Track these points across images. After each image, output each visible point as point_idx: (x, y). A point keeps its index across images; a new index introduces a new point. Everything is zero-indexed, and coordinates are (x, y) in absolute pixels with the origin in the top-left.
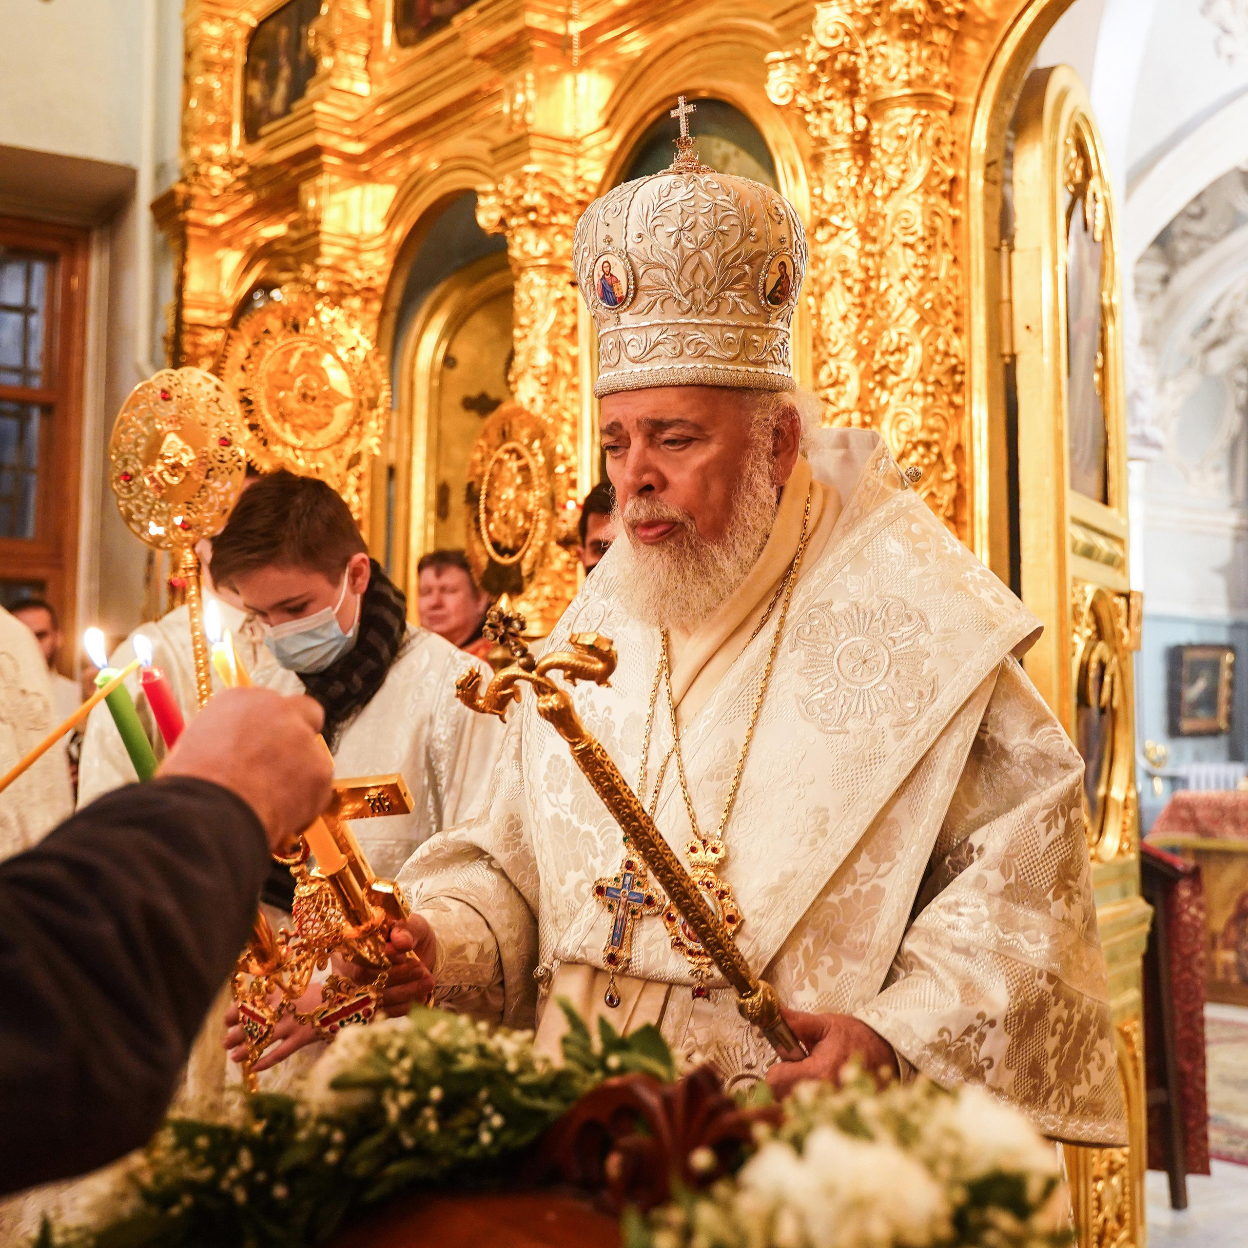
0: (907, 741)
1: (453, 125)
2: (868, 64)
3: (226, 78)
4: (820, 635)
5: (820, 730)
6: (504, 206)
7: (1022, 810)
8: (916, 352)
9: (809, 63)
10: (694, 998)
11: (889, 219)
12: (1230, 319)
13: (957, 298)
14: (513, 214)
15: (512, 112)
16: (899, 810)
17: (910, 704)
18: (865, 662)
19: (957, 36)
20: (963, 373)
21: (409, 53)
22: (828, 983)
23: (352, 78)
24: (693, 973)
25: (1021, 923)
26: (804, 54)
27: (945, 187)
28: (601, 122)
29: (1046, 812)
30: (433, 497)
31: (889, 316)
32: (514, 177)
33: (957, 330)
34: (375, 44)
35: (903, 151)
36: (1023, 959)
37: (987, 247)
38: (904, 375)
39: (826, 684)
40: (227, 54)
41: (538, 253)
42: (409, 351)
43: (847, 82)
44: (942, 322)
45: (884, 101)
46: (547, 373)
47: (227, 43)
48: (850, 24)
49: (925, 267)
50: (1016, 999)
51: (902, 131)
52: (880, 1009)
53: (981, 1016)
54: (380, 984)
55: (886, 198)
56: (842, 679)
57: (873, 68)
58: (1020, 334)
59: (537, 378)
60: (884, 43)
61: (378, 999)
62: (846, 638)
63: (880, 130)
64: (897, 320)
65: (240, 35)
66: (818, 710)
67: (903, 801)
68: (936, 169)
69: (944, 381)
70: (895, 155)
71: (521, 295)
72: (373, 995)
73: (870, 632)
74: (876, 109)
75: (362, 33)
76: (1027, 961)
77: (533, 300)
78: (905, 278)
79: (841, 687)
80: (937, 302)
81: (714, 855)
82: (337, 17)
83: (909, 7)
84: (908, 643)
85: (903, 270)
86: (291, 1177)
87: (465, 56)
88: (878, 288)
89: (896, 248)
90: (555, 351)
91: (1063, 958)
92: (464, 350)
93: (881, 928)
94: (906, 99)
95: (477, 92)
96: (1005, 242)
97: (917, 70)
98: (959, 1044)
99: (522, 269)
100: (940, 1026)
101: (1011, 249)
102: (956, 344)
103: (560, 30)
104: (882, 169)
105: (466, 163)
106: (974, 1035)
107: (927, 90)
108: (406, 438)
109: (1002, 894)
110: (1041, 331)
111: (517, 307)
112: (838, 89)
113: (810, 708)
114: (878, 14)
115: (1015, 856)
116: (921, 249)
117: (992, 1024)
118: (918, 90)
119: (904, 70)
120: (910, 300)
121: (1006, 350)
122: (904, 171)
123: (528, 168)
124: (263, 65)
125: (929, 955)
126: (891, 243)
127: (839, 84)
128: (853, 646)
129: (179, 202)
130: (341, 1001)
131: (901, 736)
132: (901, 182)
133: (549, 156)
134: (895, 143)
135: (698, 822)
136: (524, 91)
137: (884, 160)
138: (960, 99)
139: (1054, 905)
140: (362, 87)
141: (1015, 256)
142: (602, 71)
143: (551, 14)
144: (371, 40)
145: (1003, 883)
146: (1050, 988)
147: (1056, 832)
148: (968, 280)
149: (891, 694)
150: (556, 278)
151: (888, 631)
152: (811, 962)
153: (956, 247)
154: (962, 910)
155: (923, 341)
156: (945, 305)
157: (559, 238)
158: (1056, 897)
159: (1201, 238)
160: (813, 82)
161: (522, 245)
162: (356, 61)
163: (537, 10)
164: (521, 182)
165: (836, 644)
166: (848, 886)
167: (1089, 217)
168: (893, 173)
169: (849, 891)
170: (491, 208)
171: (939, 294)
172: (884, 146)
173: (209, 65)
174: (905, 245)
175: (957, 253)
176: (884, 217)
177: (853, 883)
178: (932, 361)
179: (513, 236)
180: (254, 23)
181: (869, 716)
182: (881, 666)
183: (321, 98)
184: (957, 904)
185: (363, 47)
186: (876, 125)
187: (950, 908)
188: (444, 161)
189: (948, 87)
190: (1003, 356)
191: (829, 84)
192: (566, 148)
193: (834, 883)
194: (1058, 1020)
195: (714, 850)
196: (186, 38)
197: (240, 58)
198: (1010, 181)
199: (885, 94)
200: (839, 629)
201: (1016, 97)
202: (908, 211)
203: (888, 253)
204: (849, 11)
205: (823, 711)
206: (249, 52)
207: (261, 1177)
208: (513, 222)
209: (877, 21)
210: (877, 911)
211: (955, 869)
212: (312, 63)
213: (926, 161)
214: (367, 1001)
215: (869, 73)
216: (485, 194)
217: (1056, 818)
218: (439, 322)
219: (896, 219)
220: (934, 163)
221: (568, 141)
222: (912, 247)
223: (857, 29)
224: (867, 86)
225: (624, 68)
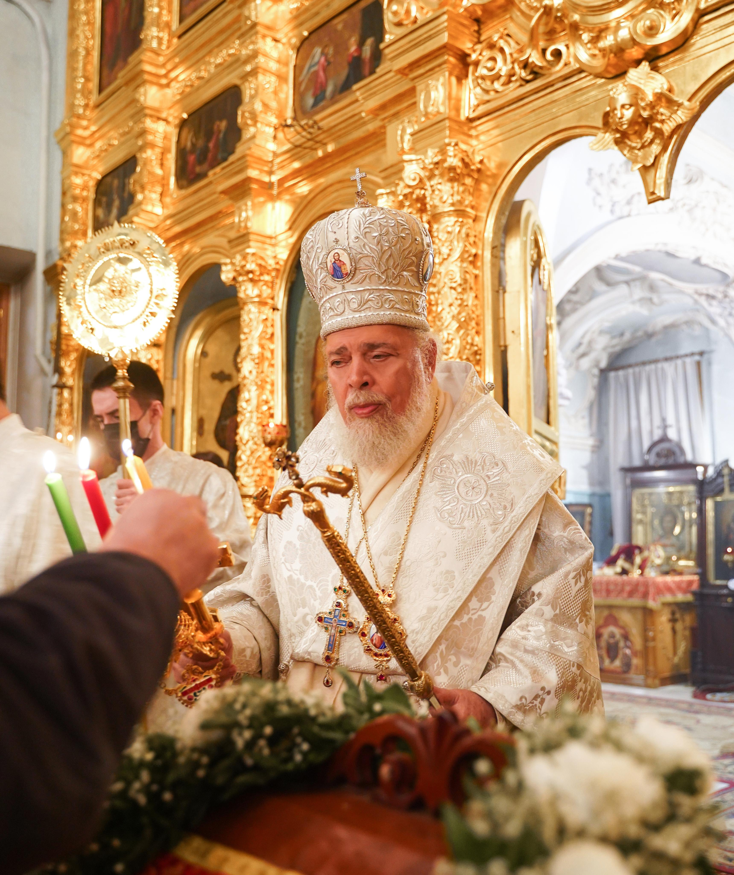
0: (498, 533)
1: (206, 230)
2: (431, 194)
3: (84, 206)
4: (447, 473)
5: (449, 527)
6: (235, 271)
7: (561, 572)
8: (457, 342)
9: (399, 195)
10: (378, 680)
11: (443, 274)
12: (590, 343)
13: (478, 316)
14: (240, 275)
15: (240, 222)
16: (493, 574)
17: (500, 513)
18: (473, 488)
19: (477, 182)
20: (480, 354)
21: (184, 192)
22: (454, 671)
23: (153, 205)
24: (377, 667)
25: (562, 636)
26: (396, 190)
27: (471, 259)
28: (287, 227)
29: (575, 573)
30: (196, 424)
31: (443, 325)
32: (241, 255)
33: (477, 333)
34: (166, 187)
35: (450, 239)
36: (564, 656)
37: (493, 290)
38: (451, 355)
39: (452, 501)
40: (85, 193)
41: (253, 296)
42: (183, 348)
43: (419, 205)
44: (470, 328)
45: (440, 213)
46: (258, 358)
47: (85, 187)
48: (422, 174)
49: (461, 299)
50: (561, 678)
51: (449, 229)
52: (486, 686)
53: (543, 689)
54: (218, 669)
55: (441, 264)
56: (460, 498)
57: (434, 196)
58: (509, 335)
59: (253, 360)
60: (440, 183)
61: (216, 679)
62: (462, 475)
63: (438, 229)
64: (447, 327)
65: (92, 184)
66: (447, 516)
67: (496, 567)
68: (467, 249)
69: (471, 358)
70: (446, 241)
71: (245, 317)
72: (213, 676)
73: (475, 472)
74: (436, 218)
75: (159, 182)
76: (567, 657)
77: (251, 319)
78: (451, 305)
79: (460, 503)
80: (467, 317)
81: (389, 598)
82: (145, 173)
83: (454, 164)
84: (497, 478)
85: (450, 301)
86: (174, 787)
87: (215, 193)
88: (437, 310)
89: (446, 289)
90: (262, 347)
91: (585, 655)
92: (212, 348)
93: (483, 639)
94: (451, 213)
95: (220, 212)
96: (501, 288)
97: (457, 198)
98: (531, 705)
99: (245, 303)
100: (520, 695)
101: (505, 292)
102: (477, 340)
103: (266, 179)
104: (439, 249)
105: (215, 249)
106: (539, 700)
107: (462, 208)
108: (181, 394)
109: (552, 620)
110: (519, 334)
111: (242, 324)
112: (414, 209)
113: (442, 514)
114: (437, 168)
115: (558, 598)
116: (459, 290)
117: (549, 693)
118: (458, 208)
119: (450, 198)
120: (453, 317)
121: (502, 343)
122: (450, 250)
123: (248, 251)
124: (104, 199)
125: (512, 654)
126: (444, 287)
127: (415, 206)
128: (466, 479)
129: (59, 270)
130: (194, 681)
131: (494, 531)
132: (449, 255)
133: (259, 245)
134: (446, 236)
135: (379, 579)
136: (246, 210)
137: (440, 244)
138: (479, 214)
139: (580, 625)
140: (158, 210)
141: (507, 295)
142: (287, 201)
143: (261, 171)
144: (163, 186)
145: (553, 613)
146: (578, 672)
147: (580, 585)
148: (483, 307)
149: (488, 506)
150: (263, 309)
151: (485, 471)
152: (444, 658)
153: (477, 290)
154: (530, 628)
155: (460, 338)
156: (471, 319)
157: (264, 288)
158: (581, 621)
159: (576, 303)
160: (401, 205)
161: (245, 291)
162: (155, 196)
163: (254, 168)
164: (245, 257)
165: (456, 478)
166: (465, 616)
167: (541, 277)
168: (445, 251)
169: (465, 618)
170: (228, 272)
171: (468, 314)
172: (440, 237)
173: (75, 199)
174: (451, 288)
175: (477, 292)
176: (440, 273)
177: (468, 614)
178: (465, 348)
179: (240, 286)
180: (99, 177)
181: (476, 519)
182: (482, 491)
183: (137, 215)
184: (527, 625)
185: (159, 189)
186: (435, 226)
187: (523, 628)
188: (203, 248)
189: (473, 207)
190: (500, 346)
191: (409, 206)
192: (268, 241)
193: (458, 614)
194: (581, 690)
195: (389, 596)
196: (63, 184)
197: (92, 195)
198: (504, 259)
199: (440, 210)
200: (458, 470)
201: (507, 213)
202: (452, 271)
203: (442, 292)
204: (422, 166)
205: (450, 516)
206: (97, 192)
207: (155, 788)
208: (240, 279)
209: (437, 172)
210: (481, 629)
211: (523, 606)
212: (132, 197)
213: (461, 245)
214: (210, 680)
215: (432, 199)
216: (226, 264)
217: (580, 576)
218: (199, 333)
219: (447, 274)
220: (466, 246)
221: (271, 238)
222: (454, 289)
223: (426, 176)
224: (431, 206)
225: (298, 200)
